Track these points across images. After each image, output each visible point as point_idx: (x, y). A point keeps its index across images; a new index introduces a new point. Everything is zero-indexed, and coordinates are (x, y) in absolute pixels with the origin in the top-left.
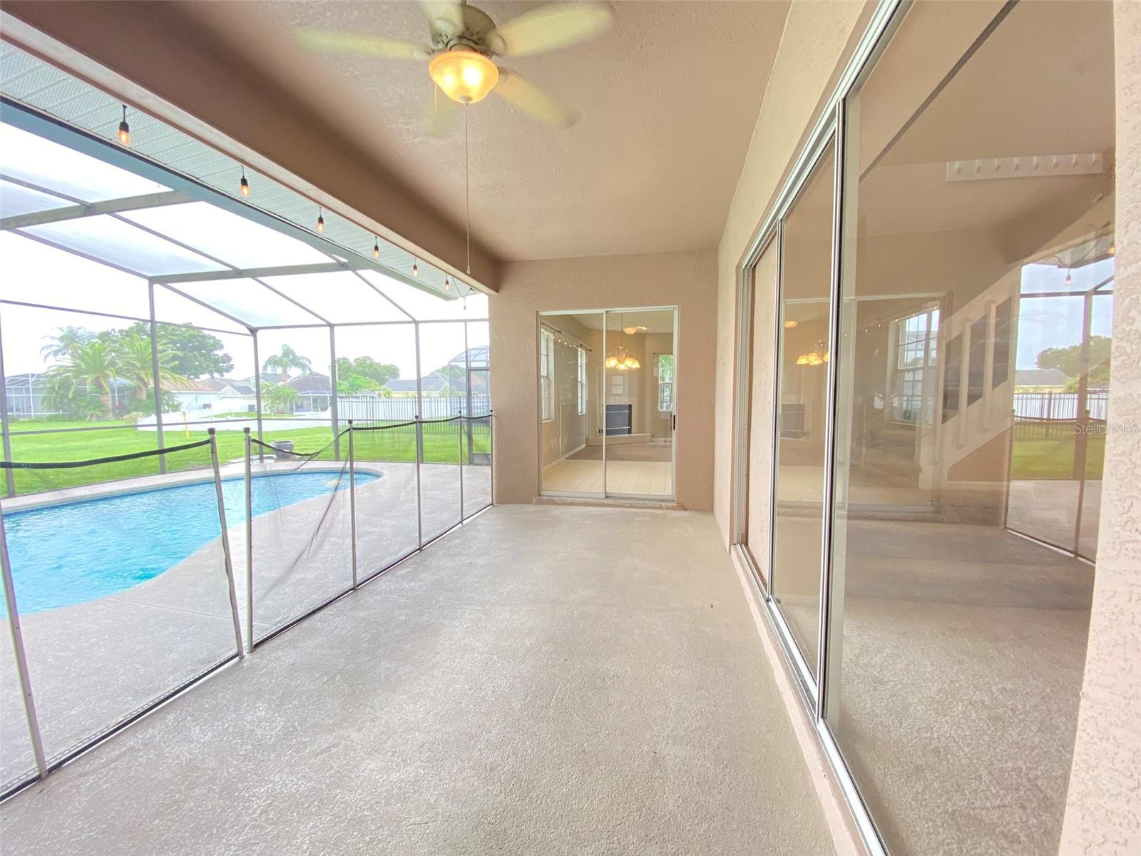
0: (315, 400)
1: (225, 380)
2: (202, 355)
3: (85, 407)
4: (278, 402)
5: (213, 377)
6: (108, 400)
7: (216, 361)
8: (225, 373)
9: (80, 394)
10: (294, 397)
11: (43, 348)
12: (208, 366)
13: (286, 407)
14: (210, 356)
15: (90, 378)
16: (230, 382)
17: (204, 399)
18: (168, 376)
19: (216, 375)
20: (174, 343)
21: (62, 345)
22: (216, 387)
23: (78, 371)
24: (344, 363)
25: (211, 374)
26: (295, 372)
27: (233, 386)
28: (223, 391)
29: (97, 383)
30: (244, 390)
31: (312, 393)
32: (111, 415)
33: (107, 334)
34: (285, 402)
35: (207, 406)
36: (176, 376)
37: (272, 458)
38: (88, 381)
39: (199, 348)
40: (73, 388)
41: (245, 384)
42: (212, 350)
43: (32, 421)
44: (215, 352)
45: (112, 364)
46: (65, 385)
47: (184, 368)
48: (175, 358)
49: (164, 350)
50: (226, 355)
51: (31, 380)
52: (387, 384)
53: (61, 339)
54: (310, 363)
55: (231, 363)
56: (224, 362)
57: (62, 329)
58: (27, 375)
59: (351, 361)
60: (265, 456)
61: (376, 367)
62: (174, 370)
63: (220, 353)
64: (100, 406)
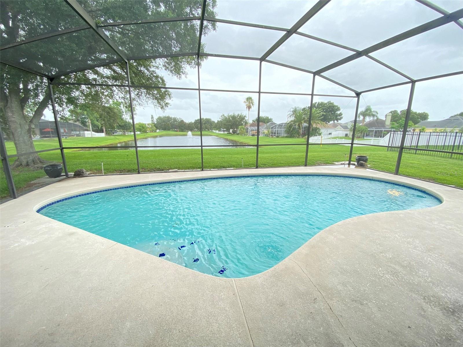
0: (376, 132)
1: (338, 123)
2: (332, 114)
3: (295, 133)
4: (358, 133)
5: (334, 122)
6: (301, 131)
7: (337, 116)
8: (339, 121)
9: (294, 129)
10: (366, 131)
11: (288, 115)
12: (333, 118)
13: (361, 135)
14: (335, 113)
15: (297, 124)
16: (340, 124)
17: (330, 131)
18: (319, 122)
19: (336, 121)
20: (324, 109)
21: (292, 113)
22: (335, 126)
23: (294, 121)
24: (394, 113)
25: (334, 121)
26: (368, 119)
27: (341, 126)
28: (337, 128)
29: (299, 125)
30: (345, 127)
31: (375, 129)
32: (301, 136)
33: (305, 108)
34: (361, 133)
35: (330, 134)
36: (321, 122)
37: (354, 164)
38: (297, 125)
39: (331, 111)
40: (292, 127)
41: (346, 125)
42: (336, 112)
43: (282, 137)
44: (337, 112)
45: (304, 119)
46: (290, 126)
47: (325, 119)
48: (323, 115)
49: (320, 112)
50: (340, 113)
51: (283, 125)
52: (419, 124)
53: (293, 111)
54: (377, 114)
55: (342, 116)
56: (339, 116)
57: (293, 108)
58: (282, 124)
59: (399, 112)
60: (351, 162)
61: (413, 114)
62: (322, 120)
63: (338, 112)
64: (298, 133)
